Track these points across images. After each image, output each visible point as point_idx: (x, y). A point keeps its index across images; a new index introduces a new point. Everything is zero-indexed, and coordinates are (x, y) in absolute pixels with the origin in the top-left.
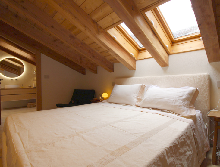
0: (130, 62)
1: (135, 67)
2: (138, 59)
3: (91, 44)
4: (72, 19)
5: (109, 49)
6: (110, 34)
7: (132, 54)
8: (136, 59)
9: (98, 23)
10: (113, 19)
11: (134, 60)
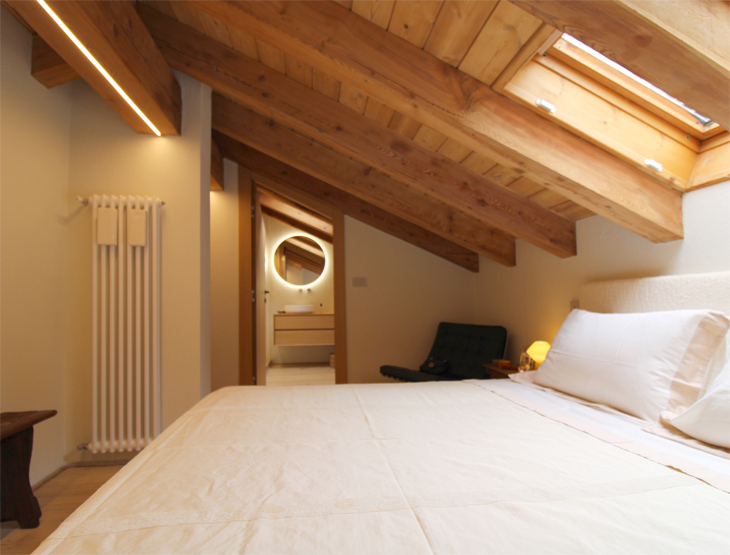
0: (643, 205)
1: (681, 226)
2: (696, 184)
3: (466, 158)
4: (366, 81)
5: (521, 163)
6: (520, 100)
7: (650, 167)
8: (680, 183)
9: (463, 68)
10: (512, 28)
11: (673, 193)
